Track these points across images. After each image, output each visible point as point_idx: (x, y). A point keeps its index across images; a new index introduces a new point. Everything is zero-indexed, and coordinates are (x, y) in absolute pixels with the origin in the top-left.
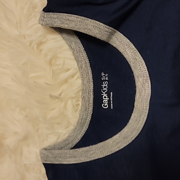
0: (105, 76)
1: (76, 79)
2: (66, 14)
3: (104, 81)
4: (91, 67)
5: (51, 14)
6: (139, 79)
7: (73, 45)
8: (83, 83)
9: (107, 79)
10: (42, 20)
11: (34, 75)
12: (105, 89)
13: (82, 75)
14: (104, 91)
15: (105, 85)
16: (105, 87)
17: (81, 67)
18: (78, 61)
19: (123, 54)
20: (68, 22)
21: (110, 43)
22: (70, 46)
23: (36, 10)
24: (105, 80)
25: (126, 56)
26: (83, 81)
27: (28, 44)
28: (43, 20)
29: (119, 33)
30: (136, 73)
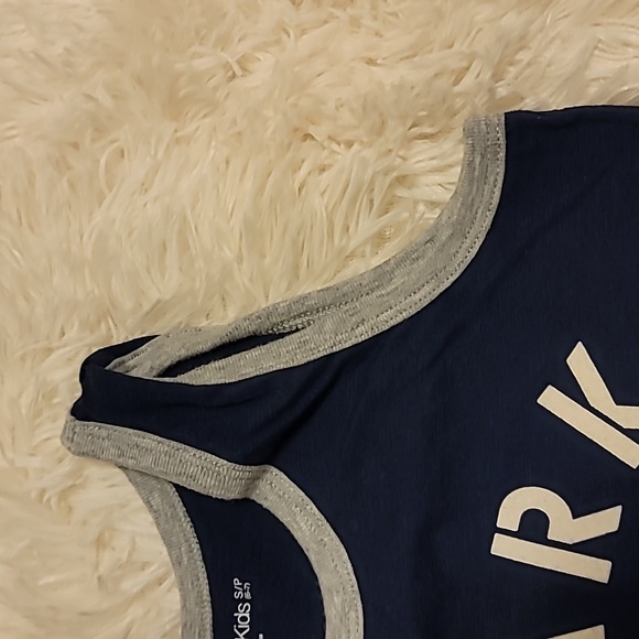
0: (242, 589)
1: (169, 591)
2: (132, 431)
3: (239, 601)
4: (204, 560)
5: (93, 427)
6: (332, 596)
7: (156, 500)
8: (184, 607)
9: (248, 596)
10: (69, 438)
11: (52, 579)
12: (242, 625)
13: (182, 583)
14: (241, 630)
15: (243, 612)
16: (243, 619)
17: (177, 562)
18: (169, 545)
19: (290, 529)
20: (135, 451)
21: (253, 497)
22: (148, 502)
23: (55, 401)
24: (244, 601)
25: (297, 535)
26: (184, 599)
27: (34, 495)
28: (72, 441)
29: (275, 471)
30: (325, 581)
